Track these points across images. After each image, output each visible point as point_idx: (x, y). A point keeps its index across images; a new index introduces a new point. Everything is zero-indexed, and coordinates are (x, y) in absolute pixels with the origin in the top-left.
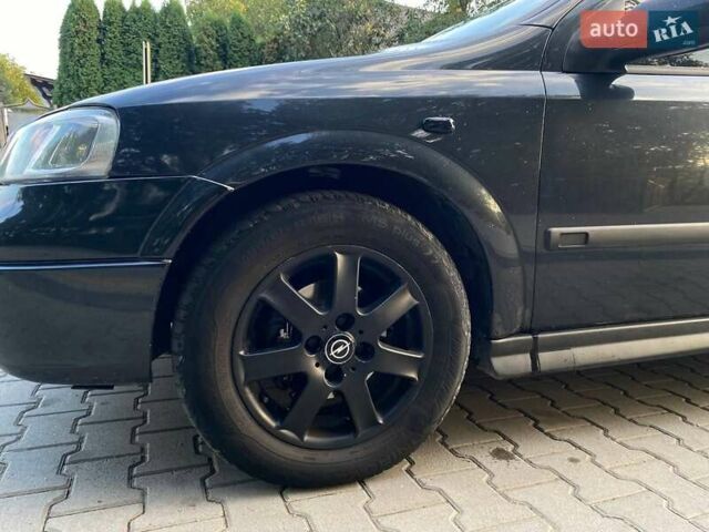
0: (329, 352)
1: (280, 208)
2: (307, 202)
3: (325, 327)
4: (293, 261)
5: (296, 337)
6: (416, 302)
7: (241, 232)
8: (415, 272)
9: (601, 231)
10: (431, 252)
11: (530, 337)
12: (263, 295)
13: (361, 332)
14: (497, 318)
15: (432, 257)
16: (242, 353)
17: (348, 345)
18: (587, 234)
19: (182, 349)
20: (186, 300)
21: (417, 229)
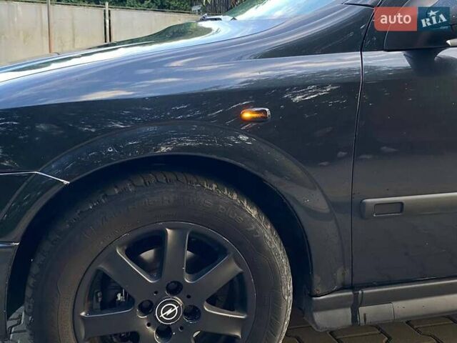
0: (159, 314)
1: (117, 191)
2: (142, 186)
3: (156, 293)
4: (127, 236)
5: (130, 301)
6: (240, 270)
7: (81, 212)
8: (238, 244)
9: (417, 200)
10: (254, 227)
11: (351, 293)
12: (101, 266)
13: (189, 297)
14: (317, 279)
15: (255, 232)
16: (83, 314)
17: (176, 308)
18: (402, 204)
19: (31, 310)
20: (35, 269)
21: (241, 207)
